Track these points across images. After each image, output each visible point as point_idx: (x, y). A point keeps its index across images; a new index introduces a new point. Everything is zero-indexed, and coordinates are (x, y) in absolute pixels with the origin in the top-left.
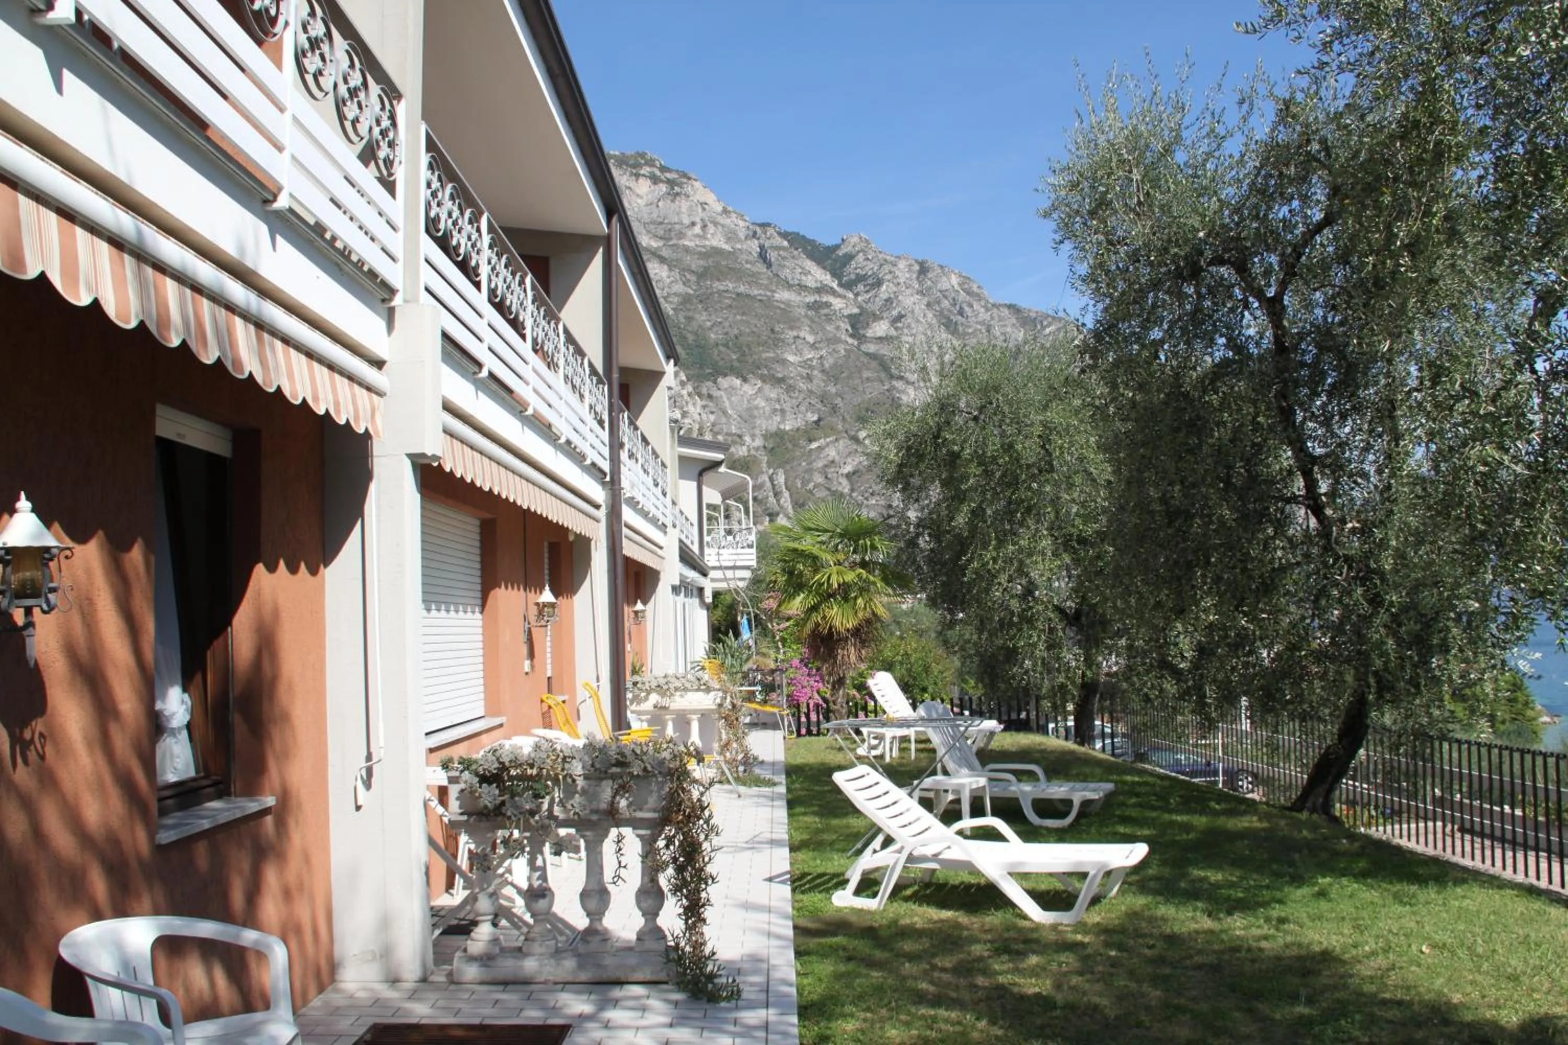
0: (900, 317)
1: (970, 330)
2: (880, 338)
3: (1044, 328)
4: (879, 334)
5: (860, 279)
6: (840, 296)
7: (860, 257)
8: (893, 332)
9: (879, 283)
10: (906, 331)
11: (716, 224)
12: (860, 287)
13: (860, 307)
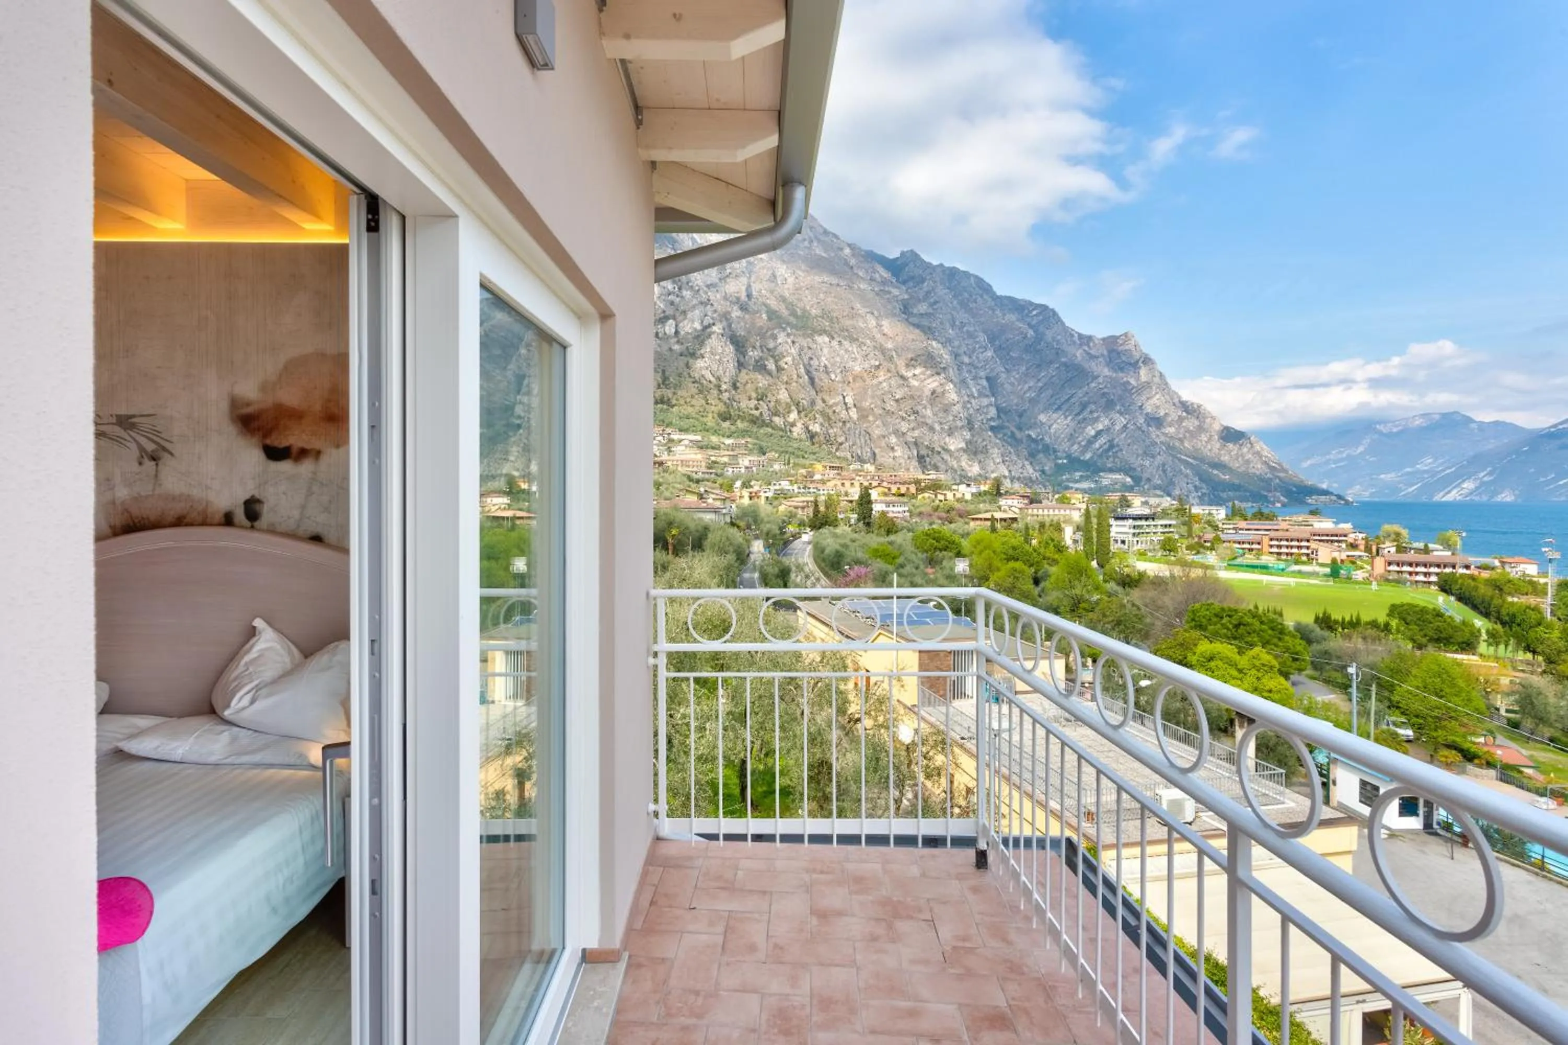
0: (936, 302)
1: (981, 312)
2: (922, 314)
3: (1030, 312)
4: (922, 311)
5: (912, 278)
6: (896, 287)
7: (911, 265)
8: (931, 311)
9: (923, 281)
10: (939, 311)
11: (819, 241)
12: (911, 284)
13: (910, 294)
